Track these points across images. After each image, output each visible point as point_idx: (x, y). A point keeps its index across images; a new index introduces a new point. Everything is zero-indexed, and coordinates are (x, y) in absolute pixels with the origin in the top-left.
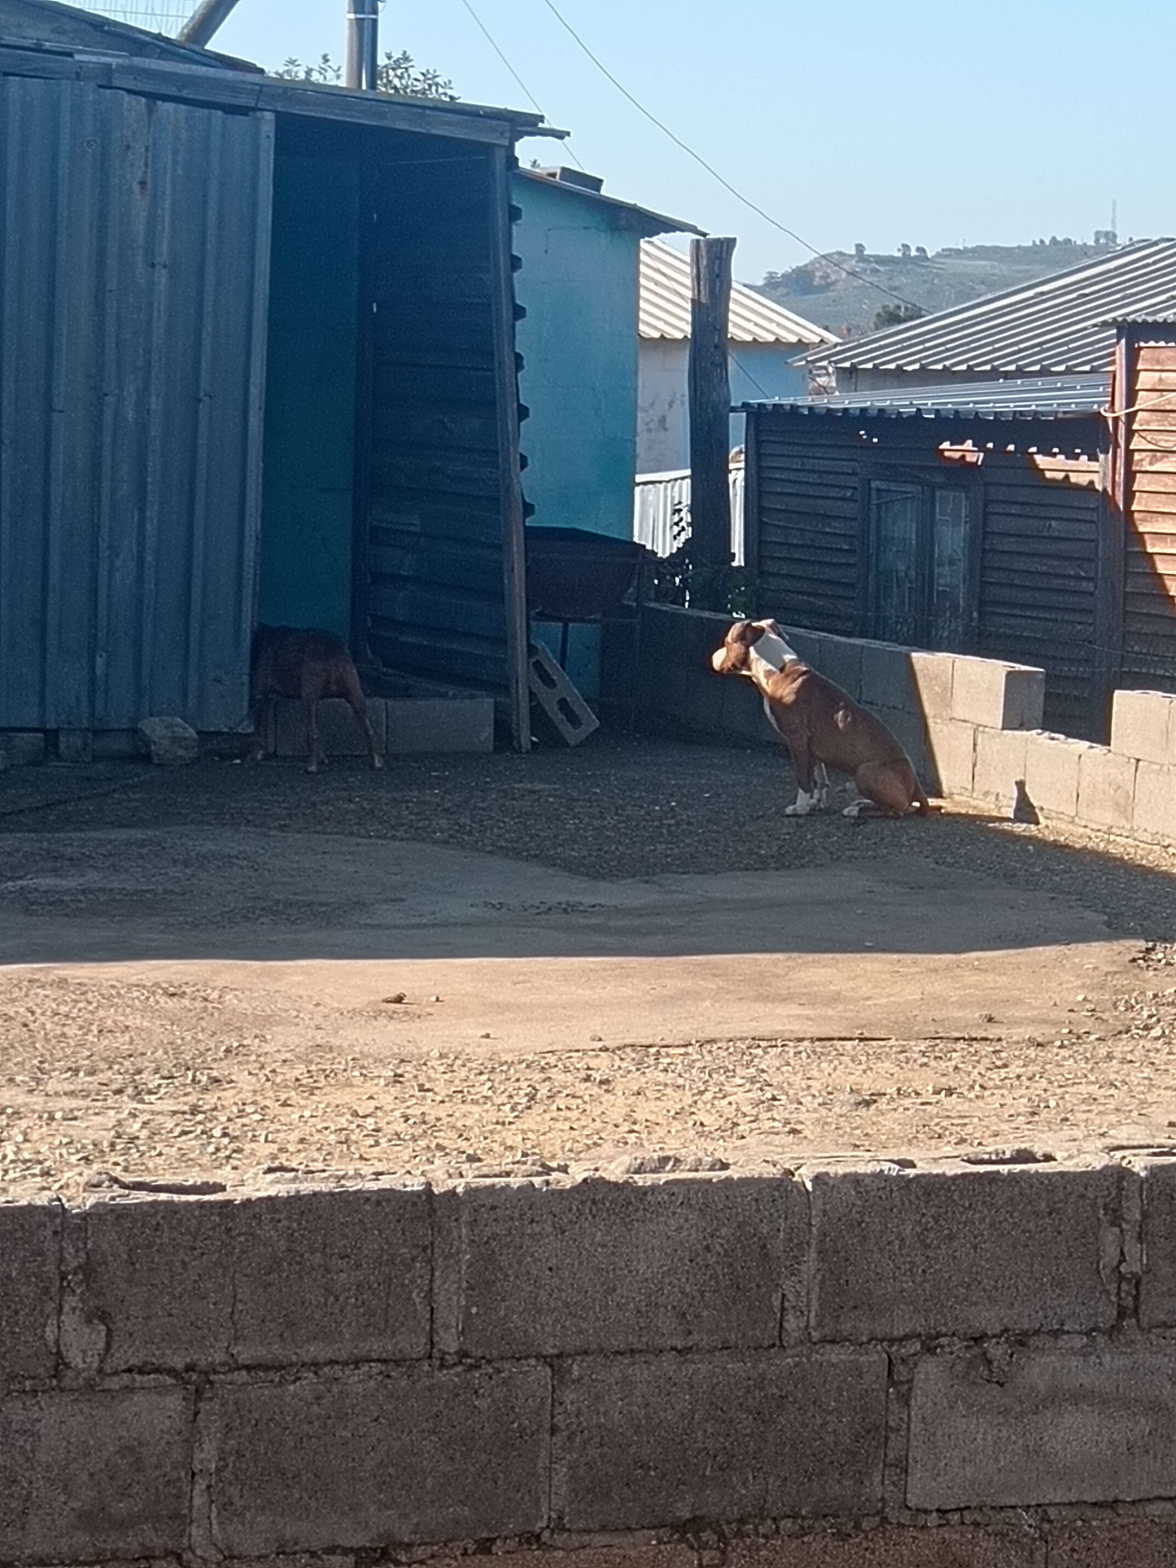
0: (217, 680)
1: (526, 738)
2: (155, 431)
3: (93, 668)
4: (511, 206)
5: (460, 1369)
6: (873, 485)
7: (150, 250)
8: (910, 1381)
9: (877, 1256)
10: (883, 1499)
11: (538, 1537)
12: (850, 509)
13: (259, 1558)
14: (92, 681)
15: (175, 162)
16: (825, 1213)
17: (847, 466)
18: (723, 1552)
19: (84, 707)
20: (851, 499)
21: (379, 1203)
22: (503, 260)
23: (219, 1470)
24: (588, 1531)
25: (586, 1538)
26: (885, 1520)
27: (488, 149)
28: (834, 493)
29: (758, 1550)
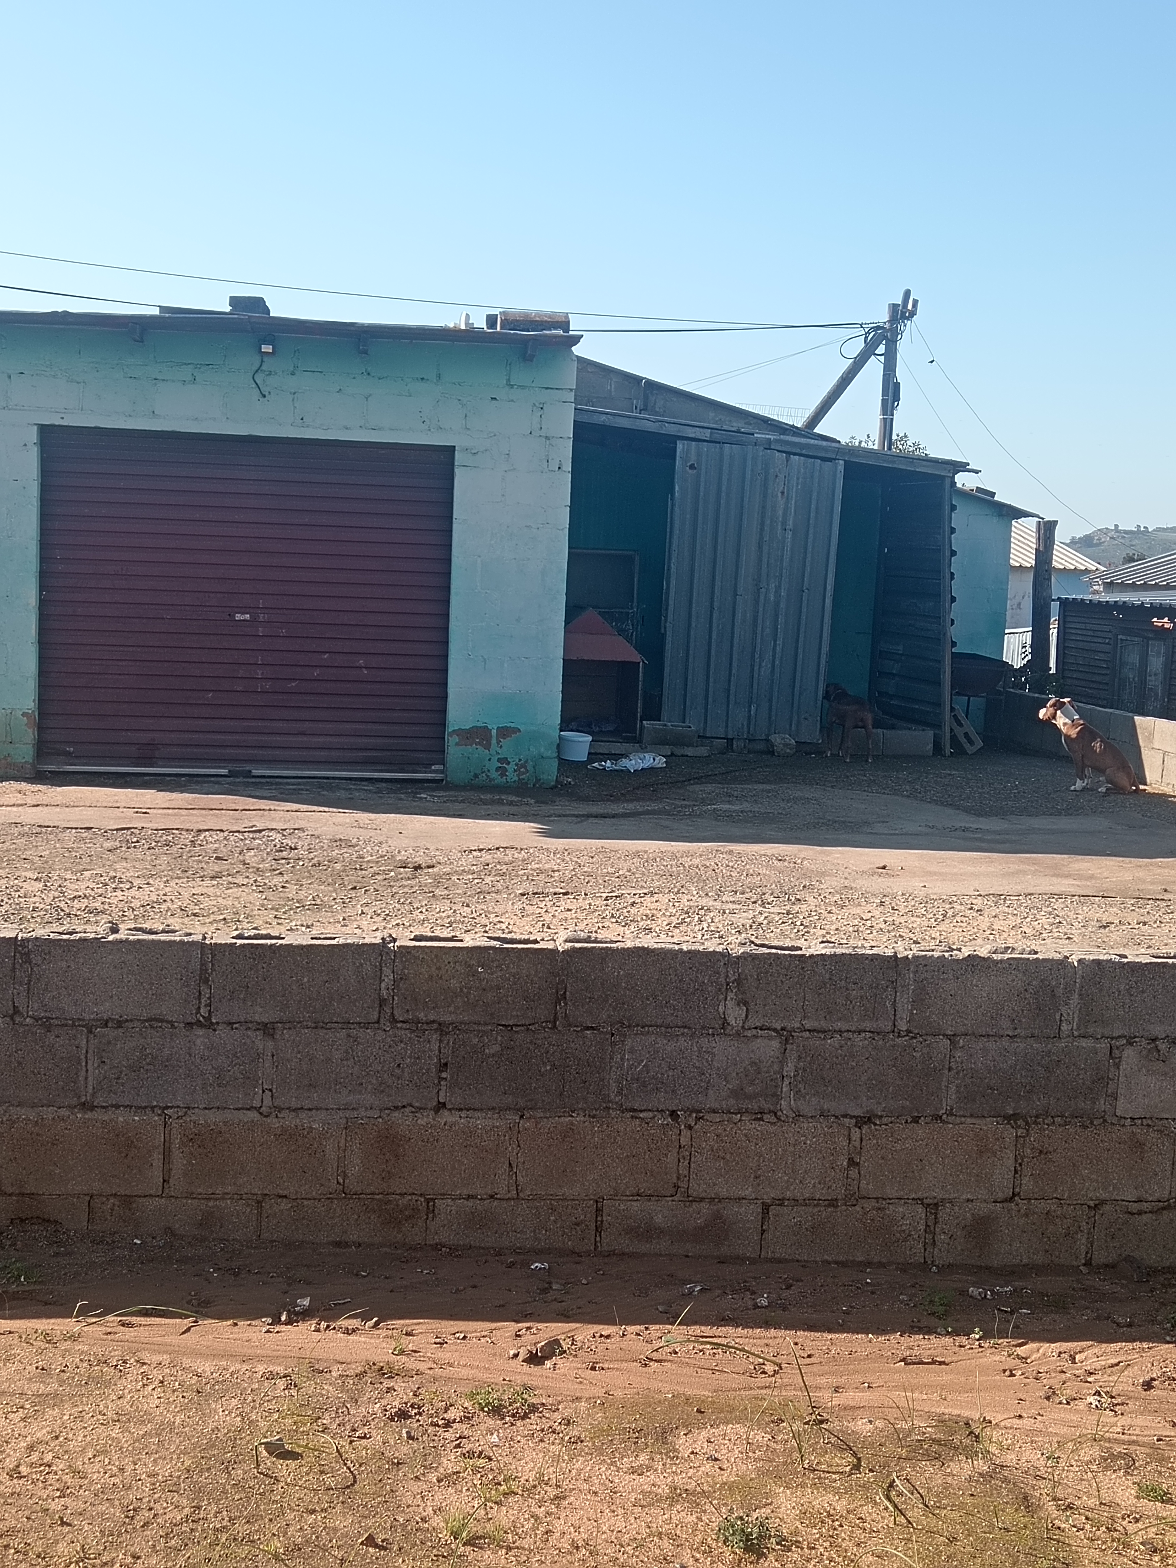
0: (805, 719)
1: (948, 750)
2: (782, 605)
3: (750, 711)
4: (952, 504)
5: (907, 1038)
6: (1119, 637)
7: (784, 523)
8: (1120, 1057)
9: (1107, 999)
10: (1104, 1111)
11: (941, 1117)
12: (1107, 648)
13: (812, 1117)
14: (749, 717)
15: (797, 484)
16: (1083, 977)
17: (1107, 628)
18: (1028, 1130)
19: (745, 729)
20: (1108, 644)
21: (872, 960)
22: (947, 529)
23: (794, 1076)
24: (965, 1117)
25: (963, 1119)
26: (1105, 1121)
27: (943, 478)
28: (1100, 640)
29: (1044, 1130)
